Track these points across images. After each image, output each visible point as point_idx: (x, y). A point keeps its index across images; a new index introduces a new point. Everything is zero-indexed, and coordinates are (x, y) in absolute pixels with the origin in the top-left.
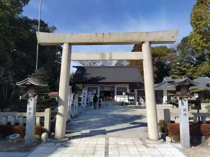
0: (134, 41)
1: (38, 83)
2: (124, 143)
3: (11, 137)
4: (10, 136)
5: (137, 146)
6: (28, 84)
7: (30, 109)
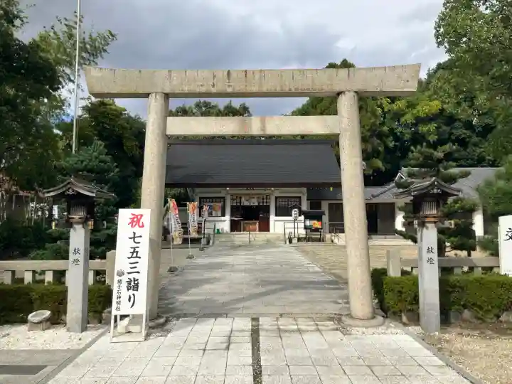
0: (317, 91)
1: (95, 191)
2: (296, 327)
3: (32, 317)
4: (30, 315)
5: (323, 333)
6: (70, 192)
7: (76, 251)
